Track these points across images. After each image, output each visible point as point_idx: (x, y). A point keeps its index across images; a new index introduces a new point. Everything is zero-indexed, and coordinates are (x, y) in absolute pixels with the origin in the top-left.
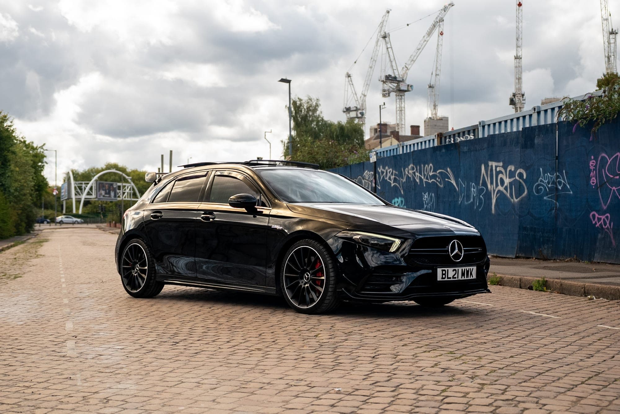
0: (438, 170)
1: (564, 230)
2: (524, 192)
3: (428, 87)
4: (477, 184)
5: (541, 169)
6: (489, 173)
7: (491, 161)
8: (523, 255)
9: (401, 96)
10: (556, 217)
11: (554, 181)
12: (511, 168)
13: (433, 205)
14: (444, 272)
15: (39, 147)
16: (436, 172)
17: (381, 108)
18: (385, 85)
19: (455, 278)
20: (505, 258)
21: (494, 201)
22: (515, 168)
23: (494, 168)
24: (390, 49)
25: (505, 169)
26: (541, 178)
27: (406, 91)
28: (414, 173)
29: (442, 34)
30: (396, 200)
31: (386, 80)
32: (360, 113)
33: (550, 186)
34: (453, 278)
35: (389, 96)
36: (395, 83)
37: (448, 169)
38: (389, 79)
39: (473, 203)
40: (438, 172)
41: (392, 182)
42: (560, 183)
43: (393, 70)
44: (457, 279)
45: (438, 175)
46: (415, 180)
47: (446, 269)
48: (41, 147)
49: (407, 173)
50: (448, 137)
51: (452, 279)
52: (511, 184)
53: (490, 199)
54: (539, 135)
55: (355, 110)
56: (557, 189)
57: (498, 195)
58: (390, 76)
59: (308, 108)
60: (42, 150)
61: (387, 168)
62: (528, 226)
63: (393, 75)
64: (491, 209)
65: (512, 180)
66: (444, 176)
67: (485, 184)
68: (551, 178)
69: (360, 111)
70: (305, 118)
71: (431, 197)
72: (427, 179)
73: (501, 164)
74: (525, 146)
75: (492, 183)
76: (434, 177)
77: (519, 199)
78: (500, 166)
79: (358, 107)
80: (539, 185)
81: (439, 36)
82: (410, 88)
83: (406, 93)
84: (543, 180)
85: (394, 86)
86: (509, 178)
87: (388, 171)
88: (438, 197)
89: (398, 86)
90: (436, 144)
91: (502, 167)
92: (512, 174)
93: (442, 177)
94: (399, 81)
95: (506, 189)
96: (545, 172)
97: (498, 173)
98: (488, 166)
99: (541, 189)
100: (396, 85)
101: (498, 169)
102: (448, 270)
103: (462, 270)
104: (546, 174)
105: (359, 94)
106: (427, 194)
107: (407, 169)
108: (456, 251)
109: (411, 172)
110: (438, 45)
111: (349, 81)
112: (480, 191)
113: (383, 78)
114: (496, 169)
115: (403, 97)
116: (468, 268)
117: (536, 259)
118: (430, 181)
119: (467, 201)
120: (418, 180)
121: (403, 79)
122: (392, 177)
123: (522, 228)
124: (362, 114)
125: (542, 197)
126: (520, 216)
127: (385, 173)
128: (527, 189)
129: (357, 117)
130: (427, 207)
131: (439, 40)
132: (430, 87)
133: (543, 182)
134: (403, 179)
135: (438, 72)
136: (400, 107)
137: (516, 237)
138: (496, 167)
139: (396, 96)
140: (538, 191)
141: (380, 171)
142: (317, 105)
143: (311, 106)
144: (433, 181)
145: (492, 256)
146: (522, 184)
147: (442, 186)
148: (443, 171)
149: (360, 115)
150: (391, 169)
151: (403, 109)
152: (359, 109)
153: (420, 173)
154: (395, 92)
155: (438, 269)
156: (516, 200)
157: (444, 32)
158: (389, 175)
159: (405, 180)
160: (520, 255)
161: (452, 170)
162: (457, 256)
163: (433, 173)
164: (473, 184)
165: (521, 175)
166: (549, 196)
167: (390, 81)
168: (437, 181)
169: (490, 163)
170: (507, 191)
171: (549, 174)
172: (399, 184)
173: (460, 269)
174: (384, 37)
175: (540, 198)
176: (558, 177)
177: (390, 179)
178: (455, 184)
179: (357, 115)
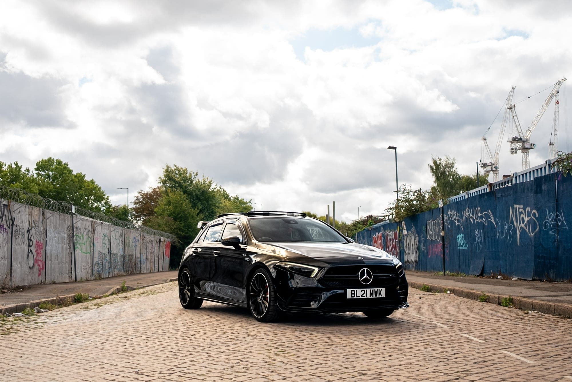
0: (483, 212)
1: (563, 257)
2: (537, 228)
3: (548, 145)
4: (508, 222)
5: (547, 210)
6: (515, 214)
7: (516, 204)
8: (537, 278)
9: (526, 153)
10: (558, 248)
11: (555, 219)
12: (528, 209)
13: (481, 239)
14: (353, 292)
15: (248, 202)
16: (482, 214)
17: (478, 164)
18: (513, 145)
19: (364, 297)
20: (526, 280)
21: (518, 235)
22: (531, 209)
23: (518, 210)
24: (515, 117)
25: (525, 210)
26: (547, 217)
27: (530, 149)
28: (469, 215)
29: (558, 103)
30: (459, 235)
31: (513, 141)
32: (494, 167)
33: (553, 223)
34: (362, 296)
35: (516, 153)
36: (521, 143)
37: (490, 211)
38: (515, 140)
39: (506, 237)
40: (483, 214)
41: (456, 222)
42: (559, 220)
43: (519, 133)
44: (365, 297)
45: (484, 216)
46: (470, 220)
47: (355, 290)
48: (250, 202)
49: (465, 215)
50: (495, 186)
51: (360, 298)
52: (528, 221)
53: (516, 234)
54: (545, 183)
55: (490, 165)
56: (558, 225)
57: (521, 231)
58: (516, 137)
59: (446, 165)
60: (250, 204)
61: (453, 211)
62: (540, 255)
63: (519, 137)
64: (517, 242)
65: (529, 218)
66: (487, 216)
67: (512, 222)
68: (554, 216)
69: (494, 166)
70: (444, 173)
71: (480, 233)
72: (477, 219)
73: (522, 206)
74: (536, 192)
75: (517, 222)
76: (481, 217)
77: (534, 234)
78: (521, 208)
79: (493, 163)
80: (546, 222)
81: (555, 104)
82: (532, 146)
83: (530, 150)
84: (549, 218)
85: (520, 145)
86: (527, 217)
87: (454, 214)
88: (484, 233)
89: (523, 145)
90: (488, 191)
91: (523, 208)
92: (529, 215)
93: (486, 217)
94: (524, 141)
95: (525, 226)
96: (549, 212)
97: (521, 213)
98: (514, 208)
99: (547, 225)
100: (521, 144)
101: (520, 211)
102: (357, 291)
103: (370, 290)
104: (550, 214)
105: (493, 153)
106: (478, 230)
107: (465, 212)
108: (366, 276)
109: (467, 214)
110: (555, 112)
111: (485, 143)
112: (510, 228)
113: (511, 140)
114: (519, 211)
115: (528, 153)
116: (376, 289)
117: (546, 281)
118: (479, 221)
119: (502, 236)
120: (472, 220)
121: (527, 140)
122: (457, 218)
123: (536, 257)
124: (496, 168)
125: (548, 232)
126: (535, 247)
127: (452, 215)
128: (539, 225)
129: (492, 171)
130: (478, 241)
131: (556, 108)
132: (550, 144)
133: (549, 220)
134: (463, 219)
135: (556, 133)
136: (526, 161)
137: (533, 265)
138: (519, 208)
139: (522, 152)
140: (546, 227)
141: (449, 214)
142: (453, 163)
143: (448, 164)
144: (481, 221)
145: (519, 279)
146: (535, 222)
147: (486, 224)
148: (487, 213)
149: (494, 169)
150: (455, 212)
151: (528, 163)
152: (494, 164)
153: (473, 215)
154: (521, 150)
155: (348, 290)
156: (532, 235)
157: (559, 101)
158: (454, 216)
159: (464, 221)
160: (536, 278)
161: (492, 212)
162: (366, 280)
163: (481, 215)
164: (505, 222)
165: (534, 215)
166: (553, 230)
167: (517, 142)
168: (484, 221)
169: (515, 206)
170: (526, 228)
171: (552, 213)
172: (461, 223)
173: (368, 290)
174: (511, 108)
175: (547, 232)
176: (558, 216)
177: (455, 220)
178: (494, 223)
179: (492, 169)
